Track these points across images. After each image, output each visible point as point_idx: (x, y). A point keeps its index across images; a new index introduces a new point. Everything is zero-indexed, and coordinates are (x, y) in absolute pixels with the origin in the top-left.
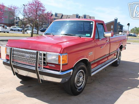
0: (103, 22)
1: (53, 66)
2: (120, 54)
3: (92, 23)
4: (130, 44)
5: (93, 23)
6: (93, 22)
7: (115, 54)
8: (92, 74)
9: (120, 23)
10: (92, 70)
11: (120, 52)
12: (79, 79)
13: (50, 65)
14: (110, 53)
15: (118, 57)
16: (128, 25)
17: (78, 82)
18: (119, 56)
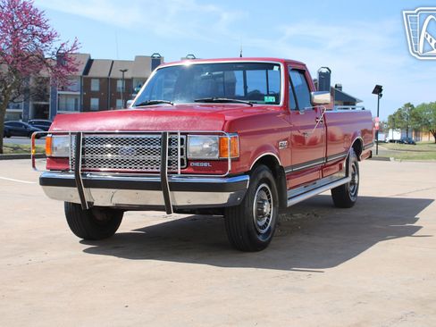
0: (304, 65)
1: (205, 164)
2: (356, 168)
3: (276, 68)
4: (388, 159)
5: (279, 69)
6: (279, 65)
7: (341, 165)
8: (290, 203)
9: (341, 87)
10: (290, 193)
11: (356, 163)
12: (260, 205)
13: (197, 164)
14: (327, 157)
15: (350, 175)
16: (374, 92)
17: (261, 213)
18: (353, 175)
